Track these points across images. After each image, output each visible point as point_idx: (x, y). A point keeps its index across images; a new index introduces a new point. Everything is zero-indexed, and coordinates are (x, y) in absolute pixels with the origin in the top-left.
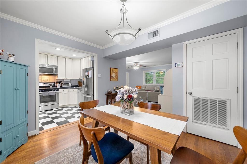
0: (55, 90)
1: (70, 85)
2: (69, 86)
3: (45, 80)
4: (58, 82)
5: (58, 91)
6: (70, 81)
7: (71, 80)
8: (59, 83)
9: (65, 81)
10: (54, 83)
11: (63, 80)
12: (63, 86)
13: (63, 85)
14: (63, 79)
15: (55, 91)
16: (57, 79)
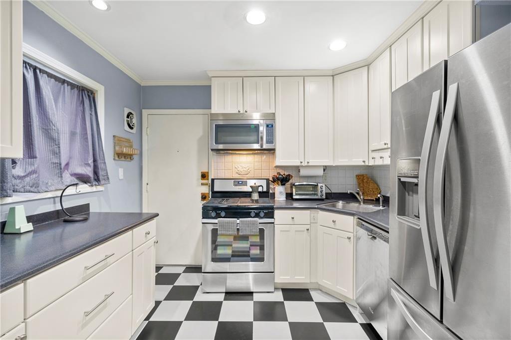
0: (262, 214)
1: (322, 189)
2: (319, 194)
3: (240, 169)
4: (278, 179)
5: (273, 217)
6: (320, 172)
7: (325, 168)
8: (283, 180)
9: (303, 172)
10: (268, 180)
11: (297, 169)
12: (296, 194)
13: (294, 190)
14: (298, 167)
15: (262, 218)
16: (277, 167)
